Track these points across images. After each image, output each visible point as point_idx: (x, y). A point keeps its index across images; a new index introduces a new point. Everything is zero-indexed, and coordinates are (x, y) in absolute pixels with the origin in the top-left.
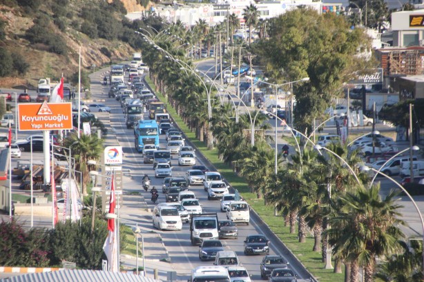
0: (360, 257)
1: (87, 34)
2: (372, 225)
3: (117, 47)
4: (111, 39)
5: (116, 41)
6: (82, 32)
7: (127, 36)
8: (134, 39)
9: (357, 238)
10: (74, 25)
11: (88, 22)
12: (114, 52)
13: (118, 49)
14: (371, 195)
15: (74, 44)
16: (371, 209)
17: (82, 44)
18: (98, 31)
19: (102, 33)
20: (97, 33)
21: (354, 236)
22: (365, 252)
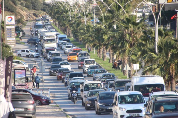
0: (127, 52)
1: (27, 8)
2: (133, 35)
3: (40, 13)
4: (38, 10)
5: (40, 11)
6: (25, 7)
7: (45, 9)
8: (48, 10)
9: (125, 42)
10: (22, 4)
11: (28, 3)
12: (39, 15)
13: (41, 14)
14: (132, 19)
15: (21, 11)
16: (132, 27)
17: (24, 11)
18: (32, 6)
19: (34, 8)
20: (32, 7)
21: (124, 41)
22: (129, 49)
